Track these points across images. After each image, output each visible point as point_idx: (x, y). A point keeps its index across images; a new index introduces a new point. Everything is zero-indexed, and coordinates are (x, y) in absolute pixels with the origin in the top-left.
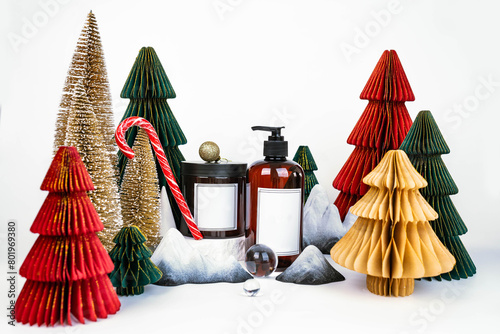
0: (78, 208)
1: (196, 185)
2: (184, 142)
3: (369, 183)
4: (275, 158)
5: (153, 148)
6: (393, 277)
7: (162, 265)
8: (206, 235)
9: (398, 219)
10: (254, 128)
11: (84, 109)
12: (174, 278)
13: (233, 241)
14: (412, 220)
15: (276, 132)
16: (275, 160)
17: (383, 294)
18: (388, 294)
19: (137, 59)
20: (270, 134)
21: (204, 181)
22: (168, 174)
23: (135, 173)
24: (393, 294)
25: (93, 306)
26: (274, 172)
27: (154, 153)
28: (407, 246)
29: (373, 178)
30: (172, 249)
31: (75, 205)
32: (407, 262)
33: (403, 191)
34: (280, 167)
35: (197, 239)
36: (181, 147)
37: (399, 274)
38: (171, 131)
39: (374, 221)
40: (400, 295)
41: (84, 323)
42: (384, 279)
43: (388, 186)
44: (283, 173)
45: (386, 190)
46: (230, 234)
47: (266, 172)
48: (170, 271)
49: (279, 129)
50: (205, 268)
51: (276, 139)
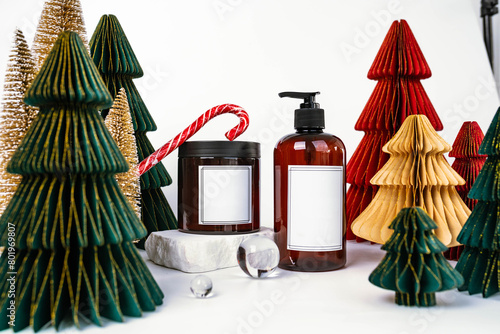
1: (200, 167)
2: (153, 128)
4: (309, 129)
10: (282, 95)
16: (309, 132)
20: (297, 103)
21: (208, 162)
34: (316, 139)
46: (243, 229)
47: (300, 146)
49: (314, 94)
51: (310, 106)
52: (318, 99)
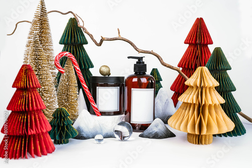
0: (31, 97)
1: (97, 87)
2: (92, 67)
3: (188, 84)
4: (140, 73)
5: (75, 68)
6: (201, 134)
7: (79, 129)
8: (103, 114)
9: (203, 103)
10: (129, 58)
11: (37, 47)
12: (85, 135)
13: (117, 117)
14: (211, 103)
15: (140, 59)
16: (140, 74)
17: (196, 144)
18: (199, 144)
19: (68, 24)
20: (137, 60)
21: (101, 86)
22: (82, 82)
23: (65, 80)
24: (201, 143)
25: (39, 148)
26: (139, 80)
27: (75, 71)
28: (208, 117)
29: (190, 81)
30: (84, 120)
31: (30, 95)
32: (208, 126)
33: (206, 88)
34: (142, 77)
35: (98, 116)
36: (91, 70)
37: (204, 132)
38: (85, 61)
39: (191, 104)
40: (205, 144)
41: (34, 158)
42: (196, 135)
43: (198, 85)
44: (144, 80)
45: (197, 87)
46: (116, 113)
47: (135, 80)
48: (83, 132)
49: (142, 58)
50: (101, 130)
51: (140, 63)
52: (144, 60)
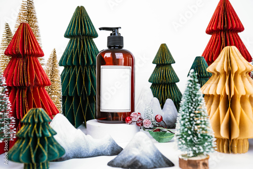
6: (232, 138)
9: (233, 94)
10: (101, 29)
17: (223, 152)
18: (228, 151)
24: (232, 151)
28: (241, 114)
32: (242, 126)
33: (236, 73)
34: (118, 52)
37: (236, 134)
39: (213, 96)
40: (238, 152)
42: (224, 140)
51: (115, 34)
